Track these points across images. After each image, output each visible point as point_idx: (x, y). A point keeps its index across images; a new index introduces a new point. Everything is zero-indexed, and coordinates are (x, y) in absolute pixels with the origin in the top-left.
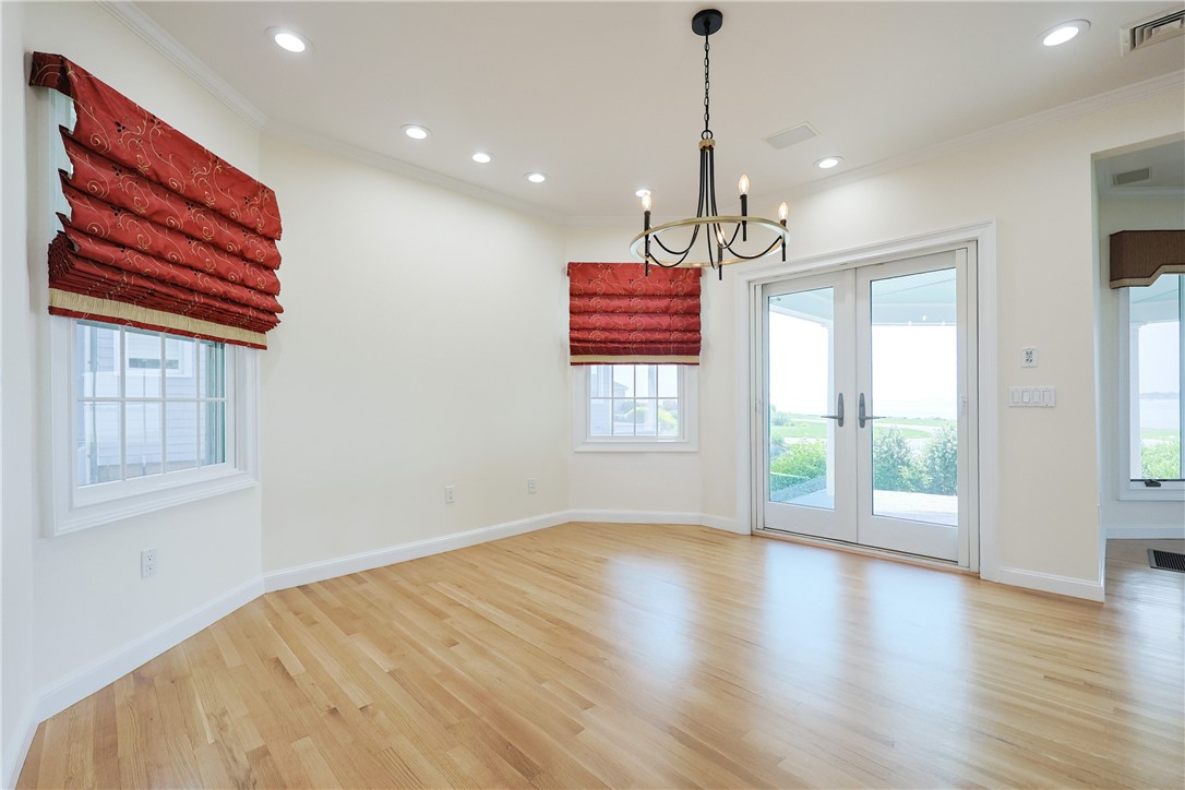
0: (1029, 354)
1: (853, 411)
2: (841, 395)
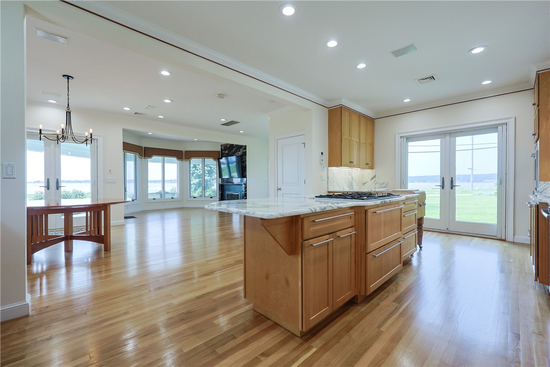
0: (110, 170)
1: (53, 183)
2: (48, 179)
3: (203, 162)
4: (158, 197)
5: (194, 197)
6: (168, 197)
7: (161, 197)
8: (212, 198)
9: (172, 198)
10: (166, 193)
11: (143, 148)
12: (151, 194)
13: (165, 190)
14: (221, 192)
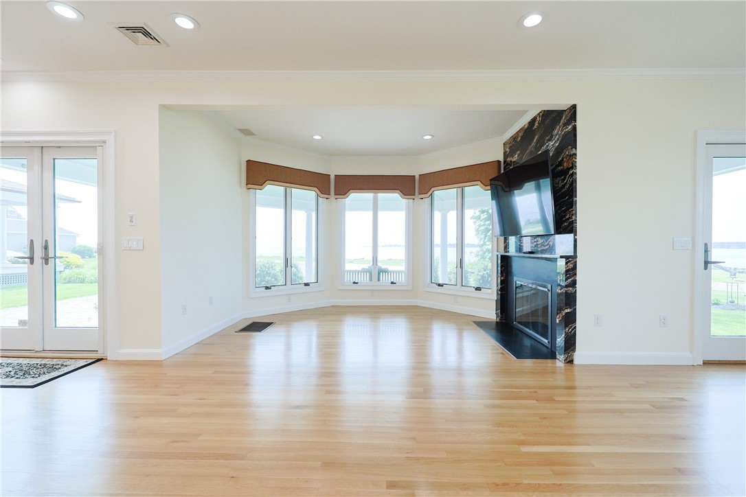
0: (131, 217)
2: (32, 241)
3: (460, 199)
4: (363, 279)
5: (439, 285)
6: (386, 279)
7: (371, 279)
8: (480, 290)
9: (392, 283)
10: (381, 271)
11: (332, 178)
12: (350, 272)
13: (379, 264)
14: (502, 278)
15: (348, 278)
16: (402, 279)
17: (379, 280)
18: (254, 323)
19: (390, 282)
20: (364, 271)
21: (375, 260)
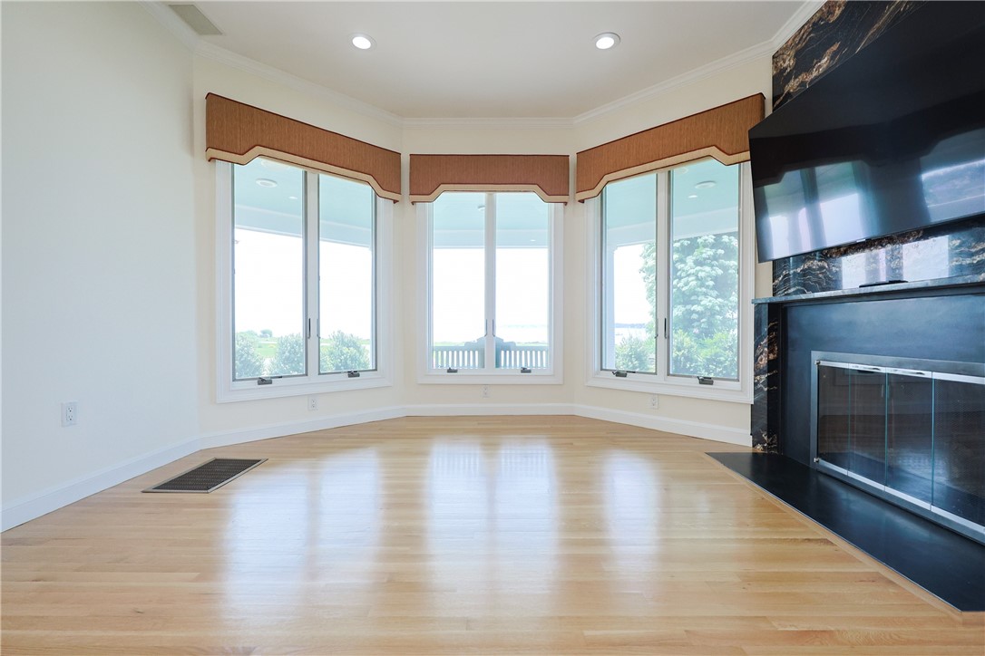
4: (468, 362)
5: (619, 374)
6: (512, 362)
7: (482, 365)
8: (711, 383)
9: (524, 370)
10: (502, 347)
11: (405, 160)
12: (442, 349)
13: (499, 334)
14: (771, 357)
15: (439, 362)
16: (542, 363)
17: (498, 364)
18: (216, 460)
19: (519, 368)
20: (469, 347)
21: (490, 324)
